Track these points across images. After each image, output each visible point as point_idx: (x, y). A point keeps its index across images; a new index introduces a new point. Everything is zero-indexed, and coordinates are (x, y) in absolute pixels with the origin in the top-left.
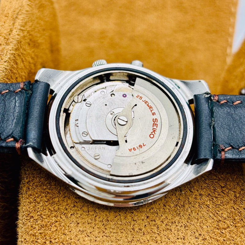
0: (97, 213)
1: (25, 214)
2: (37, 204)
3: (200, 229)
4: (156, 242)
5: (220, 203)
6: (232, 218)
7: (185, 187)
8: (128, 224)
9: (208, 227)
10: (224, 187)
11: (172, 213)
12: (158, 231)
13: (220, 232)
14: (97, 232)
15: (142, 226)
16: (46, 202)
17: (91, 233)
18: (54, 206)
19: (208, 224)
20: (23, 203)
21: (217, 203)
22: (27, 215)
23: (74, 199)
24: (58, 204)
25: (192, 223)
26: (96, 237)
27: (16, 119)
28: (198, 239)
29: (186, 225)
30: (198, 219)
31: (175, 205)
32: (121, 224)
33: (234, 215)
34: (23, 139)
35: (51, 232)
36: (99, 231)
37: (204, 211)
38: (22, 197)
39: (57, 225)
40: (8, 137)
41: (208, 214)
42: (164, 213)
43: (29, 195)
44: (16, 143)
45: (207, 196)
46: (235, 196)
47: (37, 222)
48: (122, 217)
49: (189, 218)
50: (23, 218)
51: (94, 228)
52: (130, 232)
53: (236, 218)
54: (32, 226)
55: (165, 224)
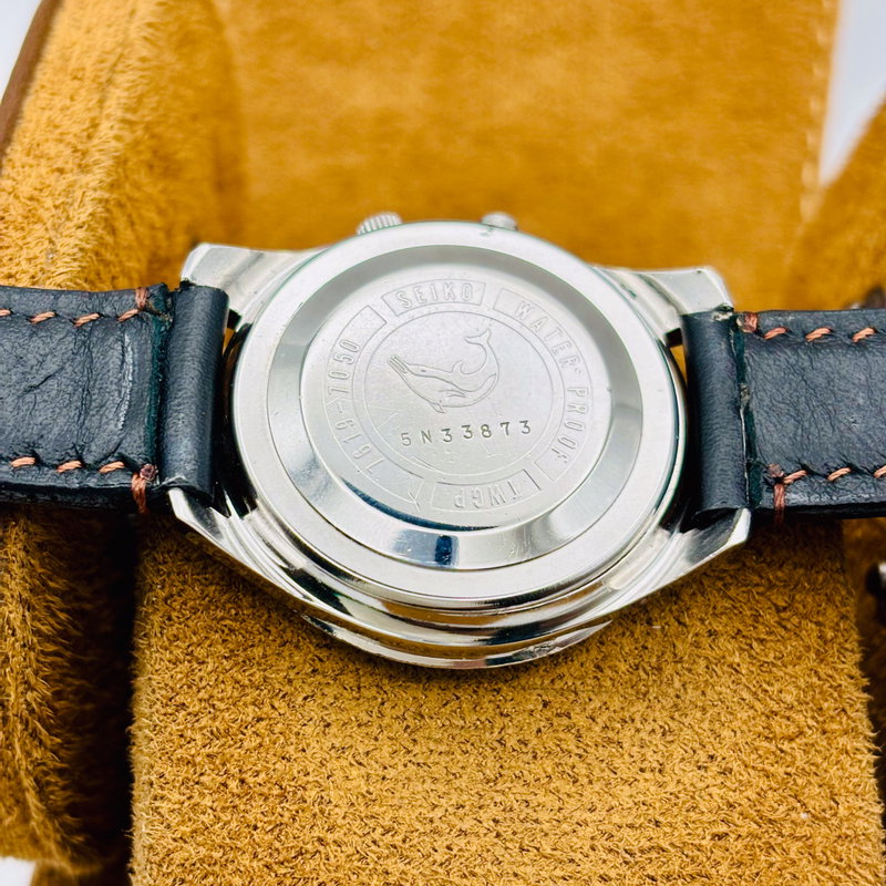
0: (385, 692)
1: (158, 696)
2: (195, 665)
3: (712, 740)
4: (574, 782)
5: (775, 658)
6: (811, 705)
7: (663, 611)
8: (484, 726)
9: (735, 732)
10: (785, 609)
11: (622, 692)
12: (578, 747)
13: (774, 749)
14: (386, 750)
15: (528, 732)
16: (225, 658)
17: (368, 753)
18: (252, 671)
19: (736, 724)
20: (152, 662)
21: (763, 659)
22: (164, 701)
23: (312, 649)
24: (264, 667)
25: (687, 721)
26: (385, 768)
27: (130, 402)
28: (706, 771)
29: (667, 728)
30: (704, 710)
31: (631, 667)
32: (462, 727)
33: (818, 696)
34: (153, 464)
35: (243, 752)
36: (395, 748)
37: (724, 684)
38: (150, 646)
39: (263, 731)
40: (105, 458)
41: (735, 692)
42: (596, 690)
43: (172, 639)
44: (132, 476)
45: (733, 638)
46: (819, 638)
47: (197, 721)
48: (464, 705)
49: (676, 705)
50: (154, 710)
51: (376, 739)
52: (490, 751)
53: (825, 705)
54: (181, 736)
55: (602, 724)
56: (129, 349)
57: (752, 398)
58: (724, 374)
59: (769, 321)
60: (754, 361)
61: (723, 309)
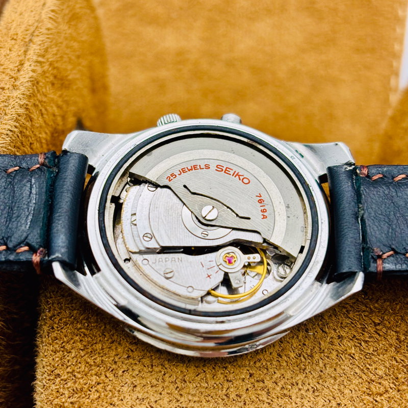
0: (166, 368)
1: (46, 370)
2: (66, 353)
3: (339, 395)
5: (373, 351)
6: (392, 376)
7: (314, 325)
8: (218, 387)
9: (352, 391)
10: (379, 324)
11: (292, 369)
12: (268, 399)
13: (372, 400)
14: (166, 400)
15: (241, 390)
16: (81, 350)
17: (156, 401)
18: (95, 357)
19: (352, 387)
20: (43, 351)
21: (366, 351)
22: (49, 373)
23: (128, 345)
24: (102, 355)
25: (326, 385)
27: (33, 214)
29: (315, 389)
30: (335, 379)
31: (297, 355)
32: (207, 388)
33: (396, 371)
34: (44, 248)
35: (90, 401)
36: (170, 398)
37: (346, 363)
38: (42, 342)
39: (101, 389)
40: (19, 245)
41: (352, 369)
42: (278, 368)
43: (53, 339)
44: (33, 254)
45: (351, 340)
46: (397, 339)
47: (66, 383)
48: (208, 376)
49: (320, 376)
50: (43, 377)
51: (161, 394)
52: (221, 400)
53: (400, 376)
54: (58, 391)
55: (281, 386)
56: (34, 186)
57: (365, 212)
58: (350, 199)
59: (374, 171)
60: (366, 192)
61: (350, 164)
